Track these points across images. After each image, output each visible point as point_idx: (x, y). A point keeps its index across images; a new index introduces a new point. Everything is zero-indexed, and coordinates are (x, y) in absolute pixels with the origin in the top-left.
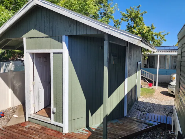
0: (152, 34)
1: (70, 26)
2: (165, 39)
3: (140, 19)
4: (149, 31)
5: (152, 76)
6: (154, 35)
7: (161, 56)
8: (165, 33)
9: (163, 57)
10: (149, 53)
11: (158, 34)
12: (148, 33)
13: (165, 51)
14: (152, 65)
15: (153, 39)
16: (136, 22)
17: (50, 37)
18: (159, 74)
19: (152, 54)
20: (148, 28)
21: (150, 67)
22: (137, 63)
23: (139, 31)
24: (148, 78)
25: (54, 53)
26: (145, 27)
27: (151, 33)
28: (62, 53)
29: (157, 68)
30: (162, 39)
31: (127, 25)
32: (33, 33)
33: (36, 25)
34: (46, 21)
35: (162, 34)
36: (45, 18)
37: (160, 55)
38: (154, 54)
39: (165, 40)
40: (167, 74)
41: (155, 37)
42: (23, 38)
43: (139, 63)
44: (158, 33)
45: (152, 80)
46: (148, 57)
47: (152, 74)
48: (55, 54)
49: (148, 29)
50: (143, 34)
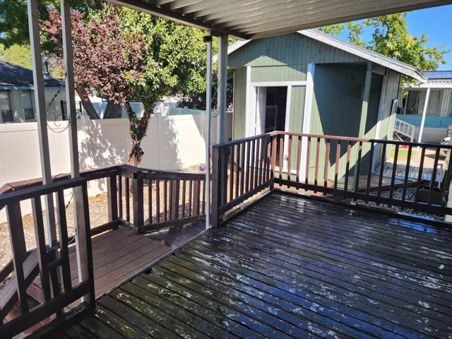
0: (422, 51)
1: (320, 52)
2: (444, 60)
3: (401, 23)
4: (416, 46)
5: (411, 129)
6: (424, 53)
7: (433, 90)
8: (445, 49)
9: (438, 93)
10: (411, 85)
11: (433, 51)
12: (414, 49)
13: (443, 81)
14: (412, 109)
15: (422, 59)
16: (392, 29)
17: (289, 66)
18: (424, 127)
19: (417, 87)
20: (415, 39)
21: (408, 112)
22: (393, 101)
23: (397, 47)
24: (403, 133)
25: (293, 86)
26: (410, 38)
27: (419, 49)
28: (305, 86)
29: (422, 115)
30: (437, 59)
31: (374, 32)
32: (264, 60)
33: (269, 50)
34: (284, 45)
35: (439, 51)
36: (284, 40)
37: (431, 89)
38: (422, 86)
39: (443, 63)
40: (441, 126)
41: (427, 58)
42: (246, 67)
43: (395, 101)
44: (431, 49)
45: (409, 136)
46: (409, 92)
47: (412, 126)
48: (294, 88)
49: (414, 43)
50: (404, 51)
